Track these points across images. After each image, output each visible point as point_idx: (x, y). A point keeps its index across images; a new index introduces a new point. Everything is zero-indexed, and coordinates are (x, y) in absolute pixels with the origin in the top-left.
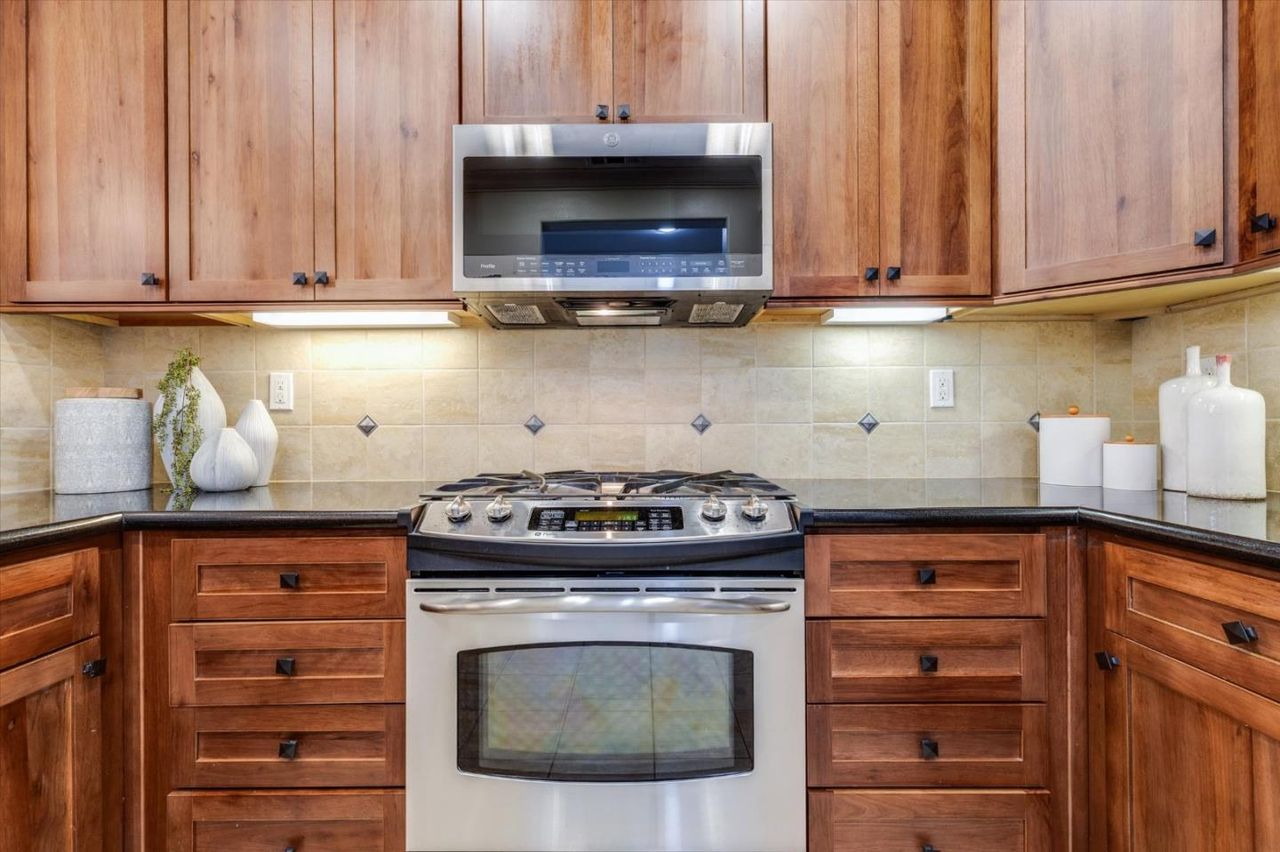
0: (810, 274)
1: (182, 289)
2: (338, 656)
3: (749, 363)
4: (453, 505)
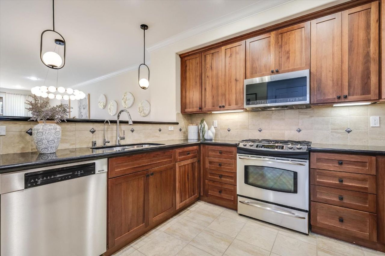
0: (322, 98)
1: (204, 109)
2: (227, 164)
3: (312, 117)
4: (244, 143)
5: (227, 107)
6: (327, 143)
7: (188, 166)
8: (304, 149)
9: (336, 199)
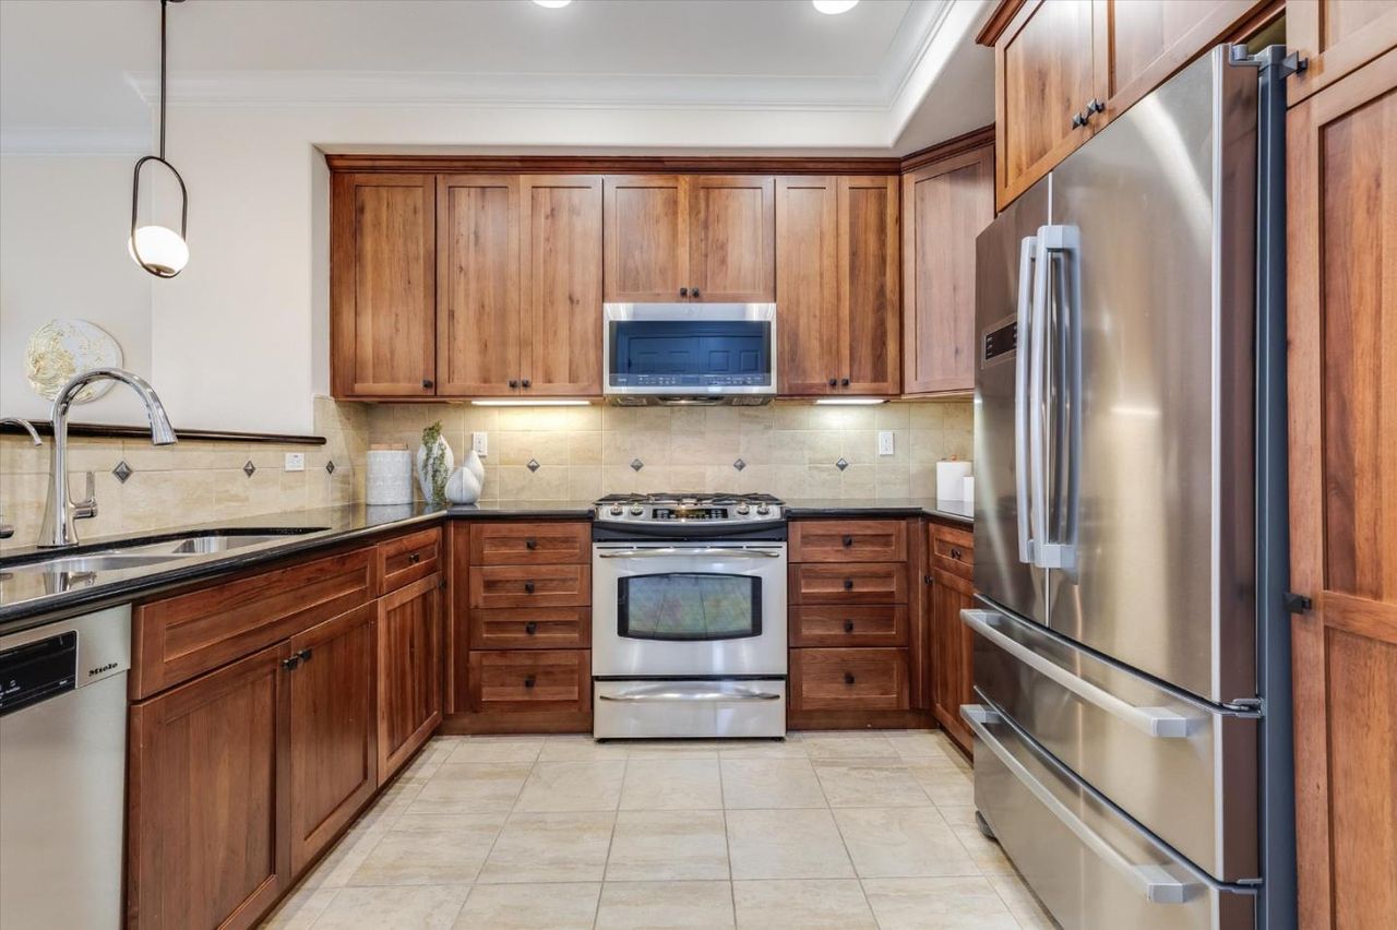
0: (800, 382)
2: (555, 583)
3: (770, 427)
5: (538, 385)
6: (802, 497)
7: (412, 606)
8: (775, 513)
9: (838, 631)
